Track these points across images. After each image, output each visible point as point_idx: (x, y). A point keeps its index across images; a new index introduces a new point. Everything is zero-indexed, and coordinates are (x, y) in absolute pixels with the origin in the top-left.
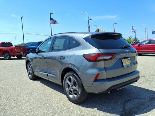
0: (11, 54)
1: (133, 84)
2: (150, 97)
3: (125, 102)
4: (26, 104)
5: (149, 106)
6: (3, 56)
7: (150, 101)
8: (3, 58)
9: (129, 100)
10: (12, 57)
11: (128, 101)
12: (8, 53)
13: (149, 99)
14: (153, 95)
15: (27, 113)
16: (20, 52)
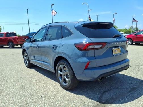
0: (15, 43)
1: (121, 73)
2: (132, 88)
3: (104, 92)
4: (9, 91)
5: (127, 97)
6: (7, 45)
7: (130, 91)
8: (8, 46)
9: (109, 90)
10: (16, 46)
11: (107, 91)
12: (12, 42)
13: (129, 90)
14: (135, 85)
15: (7, 99)
16: (23, 42)
